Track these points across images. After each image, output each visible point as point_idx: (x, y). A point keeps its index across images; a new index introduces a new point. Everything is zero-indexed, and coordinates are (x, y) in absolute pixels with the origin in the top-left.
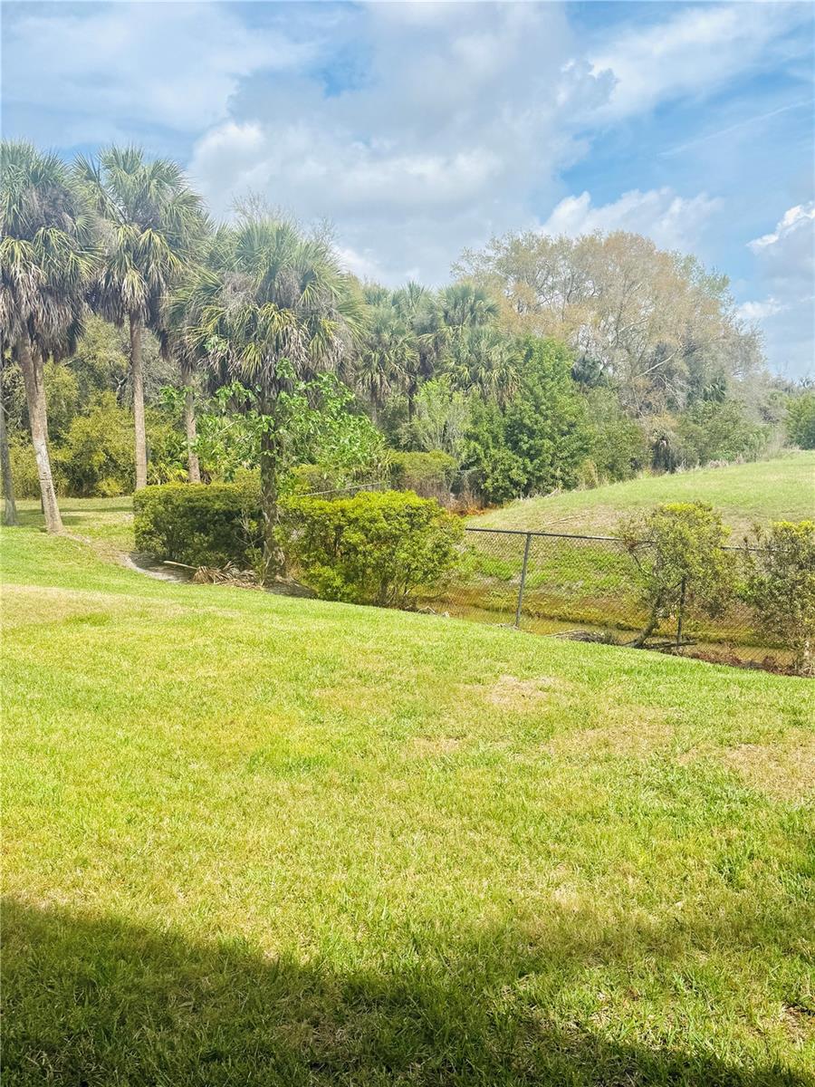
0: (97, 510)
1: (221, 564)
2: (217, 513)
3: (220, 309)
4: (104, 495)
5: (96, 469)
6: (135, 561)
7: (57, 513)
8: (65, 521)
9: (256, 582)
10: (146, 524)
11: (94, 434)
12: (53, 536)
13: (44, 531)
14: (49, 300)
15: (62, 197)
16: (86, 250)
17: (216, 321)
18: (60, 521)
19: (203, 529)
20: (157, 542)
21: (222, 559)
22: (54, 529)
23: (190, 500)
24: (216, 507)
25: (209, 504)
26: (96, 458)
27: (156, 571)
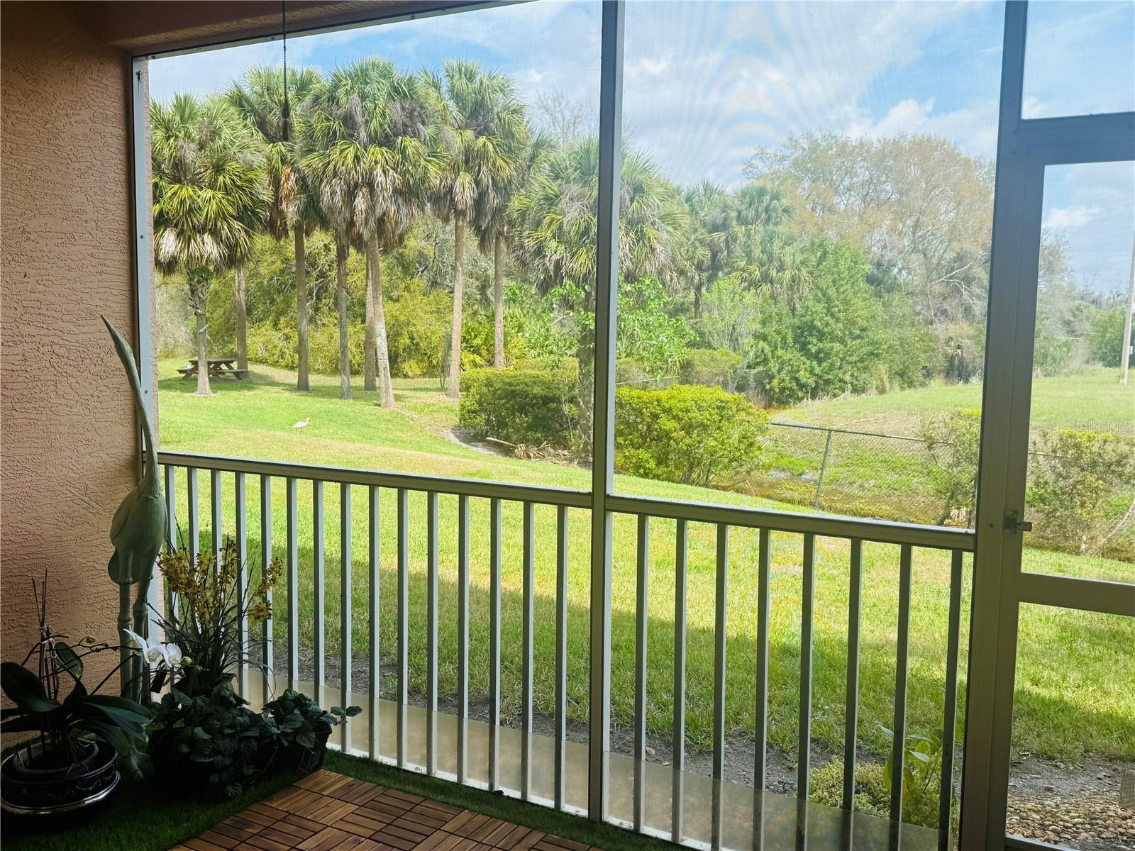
0: (411, 389)
1: (538, 442)
2: (535, 397)
3: (559, 217)
4: (406, 376)
5: (401, 350)
6: (457, 436)
7: (391, 390)
8: (397, 398)
9: (571, 461)
10: (471, 403)
11: (402, 318)
12: (387, 410)
13: (379, 405)
14: (400, 200)
15: (418, 109)
16: (433, 156)
17: (554, 227)
18: (392, 398)
19: (522, 409)
20: (480, 420)
21: (538, 439)
22: (387, 405)
23: (510, 384)
24: (535, 392)
25: (529, 389)
26: (402, 341)
27: (477, 446)
